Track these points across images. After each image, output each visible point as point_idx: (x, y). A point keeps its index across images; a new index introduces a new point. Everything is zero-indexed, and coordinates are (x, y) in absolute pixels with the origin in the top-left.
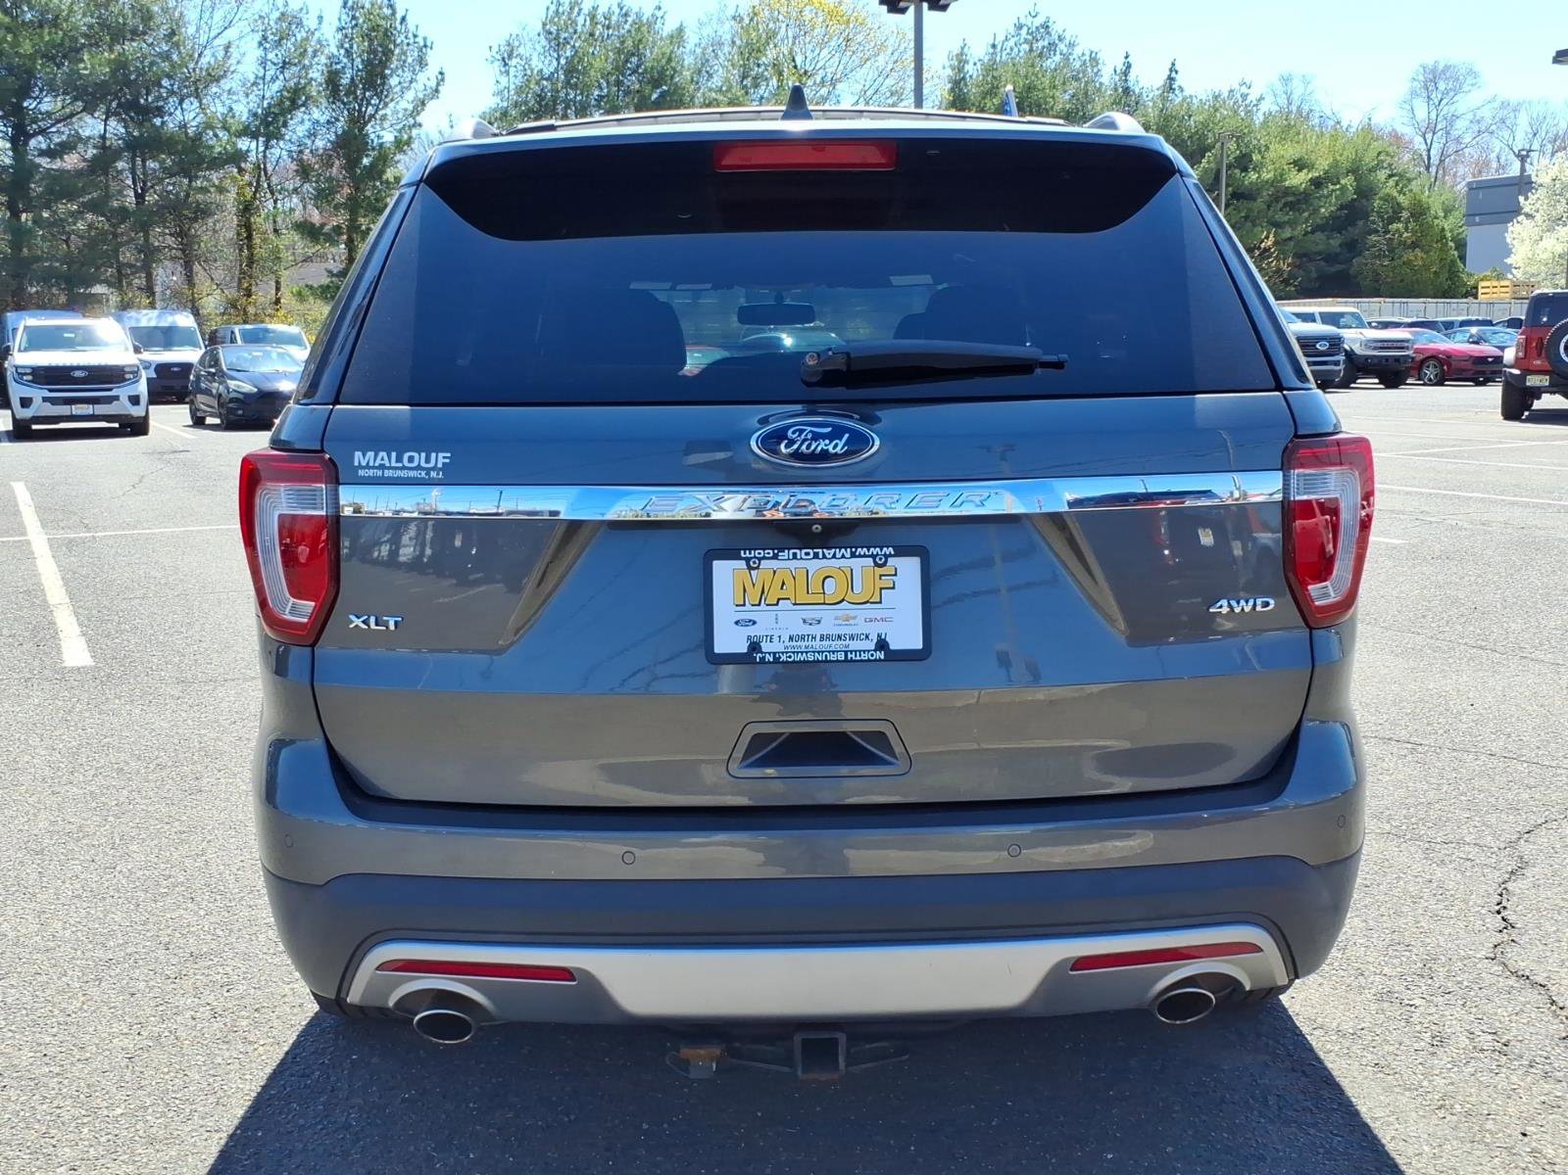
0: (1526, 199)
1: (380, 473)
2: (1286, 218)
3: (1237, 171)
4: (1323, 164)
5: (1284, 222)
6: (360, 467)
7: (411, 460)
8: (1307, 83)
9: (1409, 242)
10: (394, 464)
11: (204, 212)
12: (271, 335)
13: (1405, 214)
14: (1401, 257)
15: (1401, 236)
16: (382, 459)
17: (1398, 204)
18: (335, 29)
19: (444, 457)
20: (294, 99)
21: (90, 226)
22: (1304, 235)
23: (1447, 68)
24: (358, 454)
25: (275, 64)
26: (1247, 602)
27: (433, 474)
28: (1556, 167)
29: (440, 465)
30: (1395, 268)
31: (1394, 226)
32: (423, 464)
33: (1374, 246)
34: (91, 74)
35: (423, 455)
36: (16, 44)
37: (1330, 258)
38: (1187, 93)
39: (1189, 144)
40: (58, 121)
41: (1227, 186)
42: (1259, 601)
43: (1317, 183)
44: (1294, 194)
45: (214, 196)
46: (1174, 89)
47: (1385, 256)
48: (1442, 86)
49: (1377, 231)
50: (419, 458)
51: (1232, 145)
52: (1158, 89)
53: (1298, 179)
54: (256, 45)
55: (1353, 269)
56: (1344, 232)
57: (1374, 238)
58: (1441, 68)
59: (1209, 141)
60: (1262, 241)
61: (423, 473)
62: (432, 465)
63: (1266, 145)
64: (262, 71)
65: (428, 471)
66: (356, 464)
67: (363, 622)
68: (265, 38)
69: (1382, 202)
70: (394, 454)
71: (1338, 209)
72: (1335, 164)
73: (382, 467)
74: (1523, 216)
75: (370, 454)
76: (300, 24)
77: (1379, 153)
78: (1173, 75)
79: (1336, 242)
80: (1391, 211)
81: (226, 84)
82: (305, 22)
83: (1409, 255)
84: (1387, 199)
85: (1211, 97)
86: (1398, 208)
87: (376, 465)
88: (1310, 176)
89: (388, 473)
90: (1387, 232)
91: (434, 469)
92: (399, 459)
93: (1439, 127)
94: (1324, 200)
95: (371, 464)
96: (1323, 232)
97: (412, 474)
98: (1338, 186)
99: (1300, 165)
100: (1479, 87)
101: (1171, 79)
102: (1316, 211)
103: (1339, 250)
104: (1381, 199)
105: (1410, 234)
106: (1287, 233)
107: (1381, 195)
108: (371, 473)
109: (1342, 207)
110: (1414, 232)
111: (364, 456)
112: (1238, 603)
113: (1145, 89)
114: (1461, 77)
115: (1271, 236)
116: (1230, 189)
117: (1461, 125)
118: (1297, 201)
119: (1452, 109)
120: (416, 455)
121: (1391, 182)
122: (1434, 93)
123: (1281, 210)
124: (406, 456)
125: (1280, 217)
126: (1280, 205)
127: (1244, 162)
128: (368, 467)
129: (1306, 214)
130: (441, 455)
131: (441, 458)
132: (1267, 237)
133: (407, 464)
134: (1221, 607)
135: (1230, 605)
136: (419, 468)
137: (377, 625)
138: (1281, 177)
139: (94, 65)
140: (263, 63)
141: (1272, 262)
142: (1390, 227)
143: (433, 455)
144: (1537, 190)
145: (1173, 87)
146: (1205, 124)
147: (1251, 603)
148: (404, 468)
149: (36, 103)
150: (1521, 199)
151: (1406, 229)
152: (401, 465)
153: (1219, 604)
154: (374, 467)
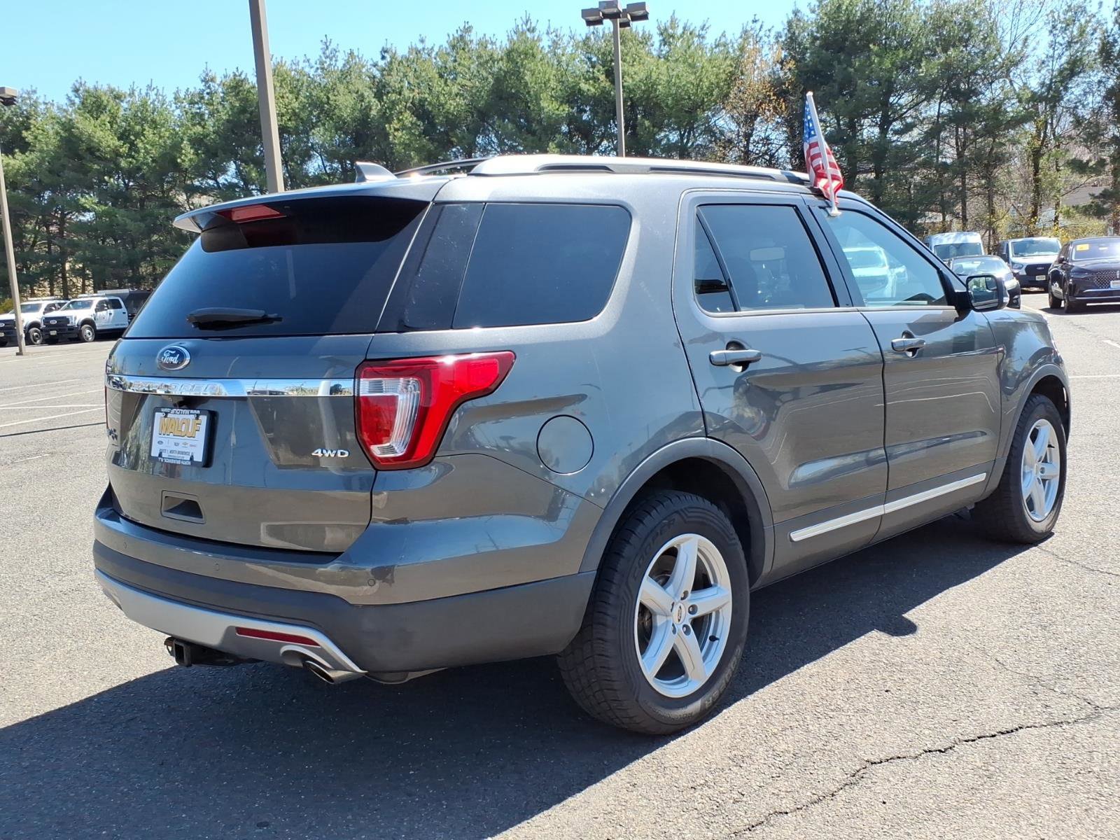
11: (1000, 160)
12: (1035, 245)
18: (1112, 10)
20: (1073, 69)
21: (925, 177)
25: (1061, 45)
26: (332, 451)
34: (926, 75)
36: (880, 63)
40: (910, 109)
42: (339, 452)
45: (1010, 148)
54: (1047, 33)
64: (1051, 51)
68: (1054, 27)
76: (1084, 11)
81: (1021, 67)
82: (1088, 9)
112: (327, 451)
134: (317, 453)
135: (322, 452)
139: (928, 69)
140: (1052, 45)
147: (334, 452)
149: (897, 99)
153: (316, 451)
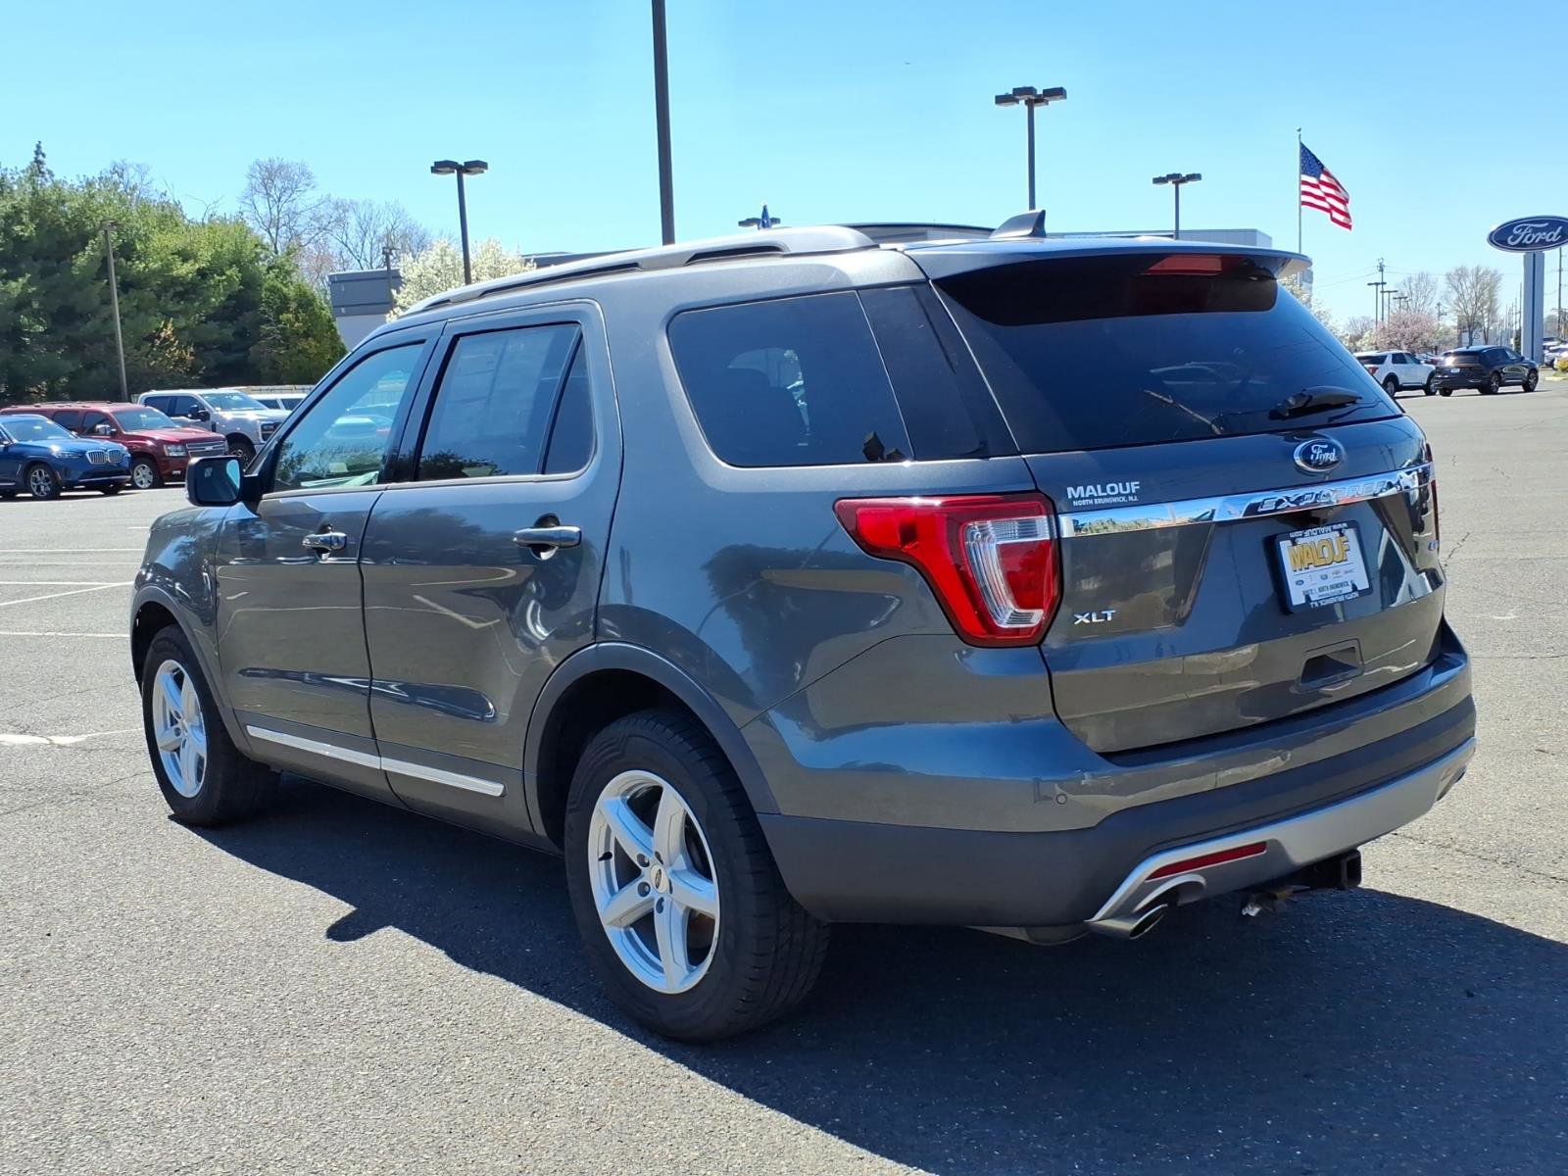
0: (398, 292)
1: (1091, 502)
2: (177, 308)
3: (122, 260)
4: (205, 256)
5: (177, 312)
6: (1073, 498)
7: (1113, 489)
8: (143, 175)
9: (301, 331)
10: (1100, 494)
13: (293, 305)
14: (296, 345)
15: (292, 326)
16: (1091, 491)
17: (284, 295)
19: (1136, 485)
22: (198, 325)
23: (281, 167)
24: (1070, 490)
27: (1131, 498)
28: (420, 266)
29: (1134, 491)
30: (291, 356)
31: (284, 316)
32: (1122, 492)
33: (268, 335)
35: (1120, 485)
37: (225, 347)
38: (57, 178)
39: (67, 230)
41: (116, 274)
43: (202, 274)
44: (182, 284)
46: (43, 173)
47: (280, 345)
48: (278, 183)
49: (269, 321)
50: (1119, 488)
51: (113, 235)
52: (23, 172)
53: (185, 270)
55: (250, 357)
56: (235, 322)
57: (265, 327)
58: (276, 166)
59: (89, 228)
60: (162, 330)
61: (1124, 499)
62: (1128, 491)
63: (145, 235)
65: (1127, 496)
66: (1070, 497)
67: (1087, 618)
69: (269, 293)
70: (1099, 487)
71: (227, 299)
72: (217, 256)
73: (1092, 497)
74: (399, 308)
75: (1080, 489)
77: (256, 246)
78: (41, 158)
79: (228, 332)
80: (278, 301)
83: (303, 344)
84: (273, 290)
85: (84, 184)
86: (285, 299)
87: (1087, 496)
88: (197, 266)
89: (1097, 501)
90: (280, 322)
91: (1131, 494)
92: (1104, 490)
93: (282, 222)
94: (212, 289)
95: (1083, 496)
96: (215, 321)
97: (1115, 500)
98: (224, 277)
99: (185, 256)
100: (313, 187)
101: (38, 162)
102: (206, 301)
103: (232, 339)
104: (266, 290)
105: (301, 324)
106: (182, 323)
107: (266, 285)
108: (1084, 502)
109: (230, 298)
110: (305, 322)
111: (1076, 490)
113: (9, 171)
114: (296, 177)
115: (170, 325)
116: (119, 278)
117: (302, 221)
118: (187, 291)
119: (292, 206)
120: (1115, 485)
121: (272, 275)
122: (273, 190)
123: (171, 300)
124: (1108, 487)
125: (171, 306)
126: (169, 295)
127: (127, 251)
128: (1080, 498)
129: (197, 304)
130: (1133, 484)
131: (1133, 486)
132: (165, 326)
133: (1110, 493)
136: (1119, 495)
137: (1098, 618)
138: (167, 267)
141: (175, 351)
142: (281, 317)
143: (1127, 484)
144: (406, 284)
145: (42, 170)
146: (81, 211)
148: (1108, 496)
150: (394, 292)
151: (297, 319)
152: (1105, 494)
154: (1085, 498)
